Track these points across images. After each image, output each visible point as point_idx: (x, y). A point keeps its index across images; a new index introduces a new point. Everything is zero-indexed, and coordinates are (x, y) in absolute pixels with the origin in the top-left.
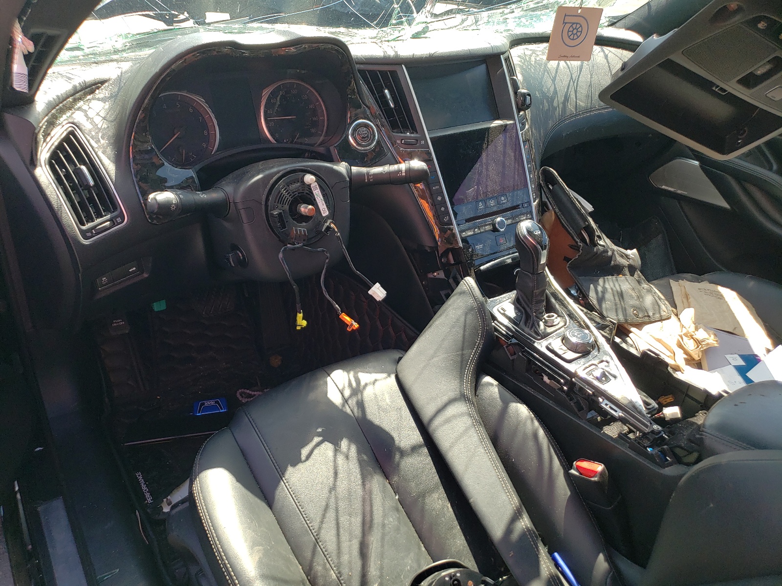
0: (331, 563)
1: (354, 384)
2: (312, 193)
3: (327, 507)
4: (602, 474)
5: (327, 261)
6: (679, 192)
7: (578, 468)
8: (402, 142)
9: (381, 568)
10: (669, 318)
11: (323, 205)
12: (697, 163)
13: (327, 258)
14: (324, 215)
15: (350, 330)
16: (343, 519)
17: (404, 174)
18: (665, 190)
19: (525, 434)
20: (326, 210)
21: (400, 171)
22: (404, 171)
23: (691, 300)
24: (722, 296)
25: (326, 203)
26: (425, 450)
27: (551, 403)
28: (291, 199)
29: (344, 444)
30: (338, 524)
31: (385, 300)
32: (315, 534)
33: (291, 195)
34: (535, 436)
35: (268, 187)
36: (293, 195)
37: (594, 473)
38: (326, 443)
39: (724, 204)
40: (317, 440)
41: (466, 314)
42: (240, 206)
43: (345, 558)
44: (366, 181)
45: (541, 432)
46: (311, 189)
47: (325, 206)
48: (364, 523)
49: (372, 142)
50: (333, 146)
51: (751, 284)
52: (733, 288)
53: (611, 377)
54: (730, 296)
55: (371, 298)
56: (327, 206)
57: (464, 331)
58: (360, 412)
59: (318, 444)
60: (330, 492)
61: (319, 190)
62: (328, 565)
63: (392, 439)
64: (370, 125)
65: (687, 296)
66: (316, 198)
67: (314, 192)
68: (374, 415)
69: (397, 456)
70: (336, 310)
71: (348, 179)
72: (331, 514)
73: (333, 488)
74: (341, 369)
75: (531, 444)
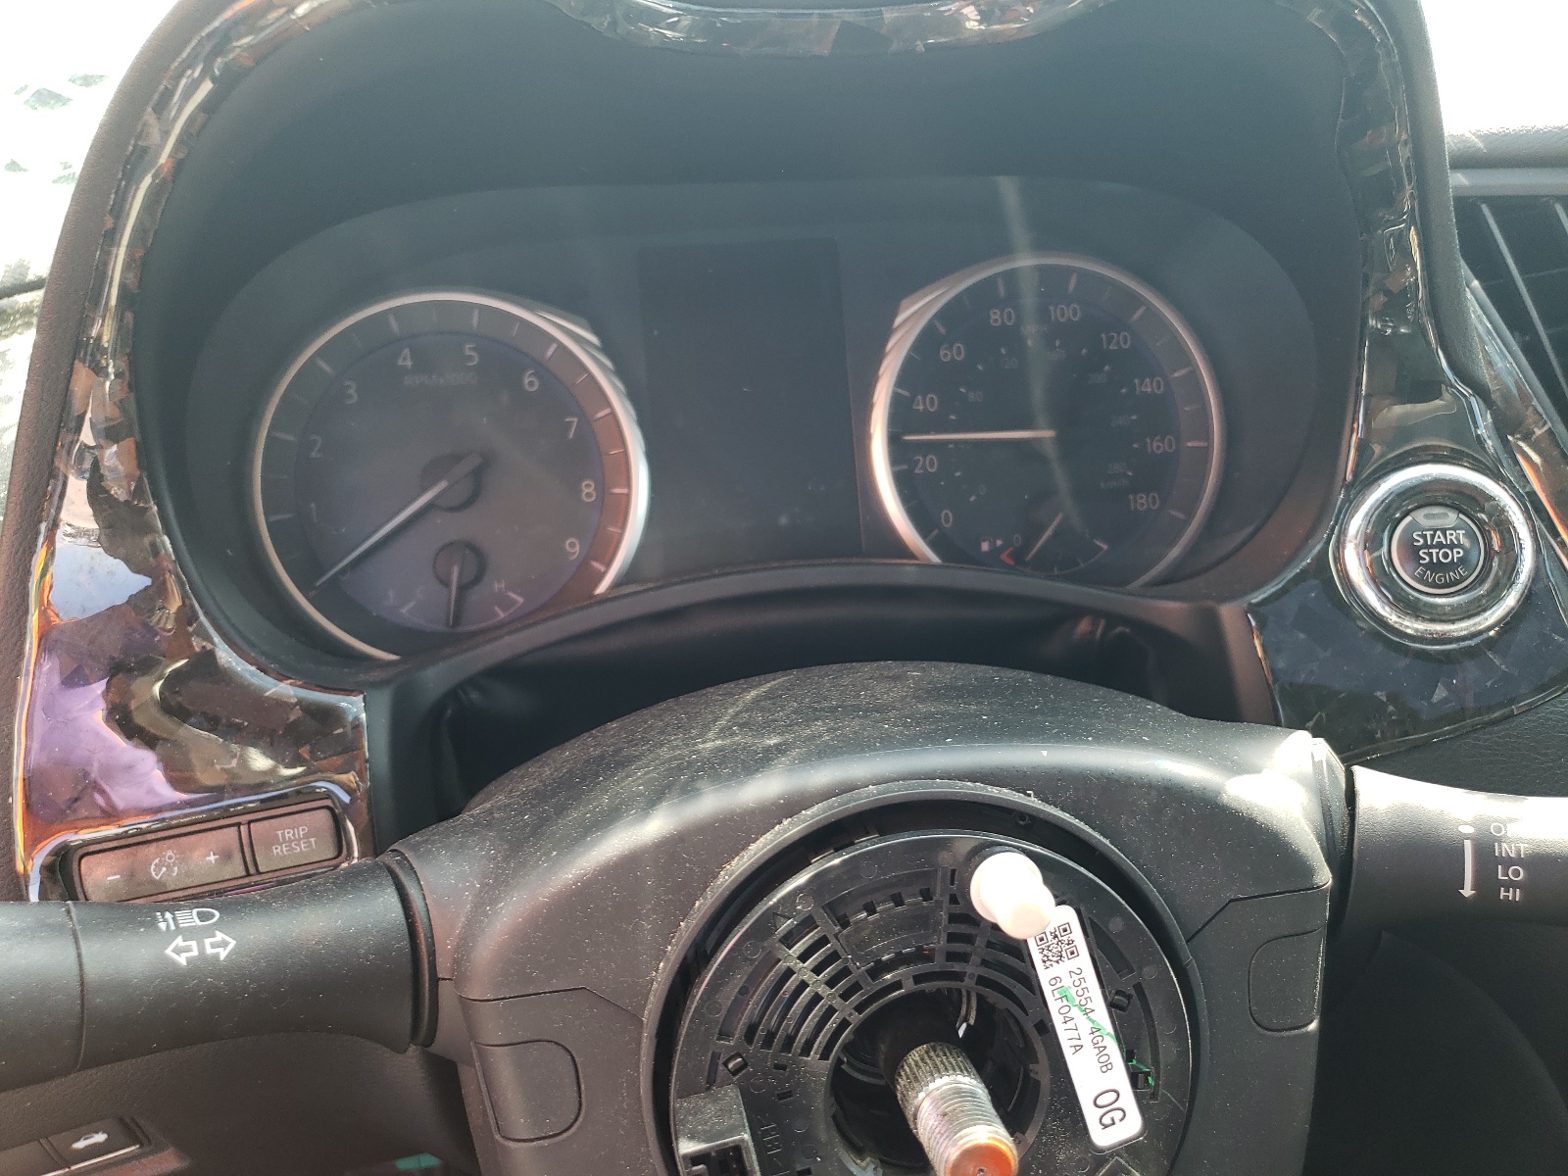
11: (1107, 1067)
14: (1103, 1137)
20: (1128, 1100)
25: (1128, 1056)
28: (856, 1019)
33: (855, 988)
35: (704, 906)
36: (871, 987)
44: (1467, 892)
47: (1119, 1078)
49: (1495, 596)
50: (1240, 604)
56: (1134, 1078)
61: (1084, 961)
64: (1491, 498)
66: (1057, 1020)
67: (1044, 976)
71: (1325, 877)
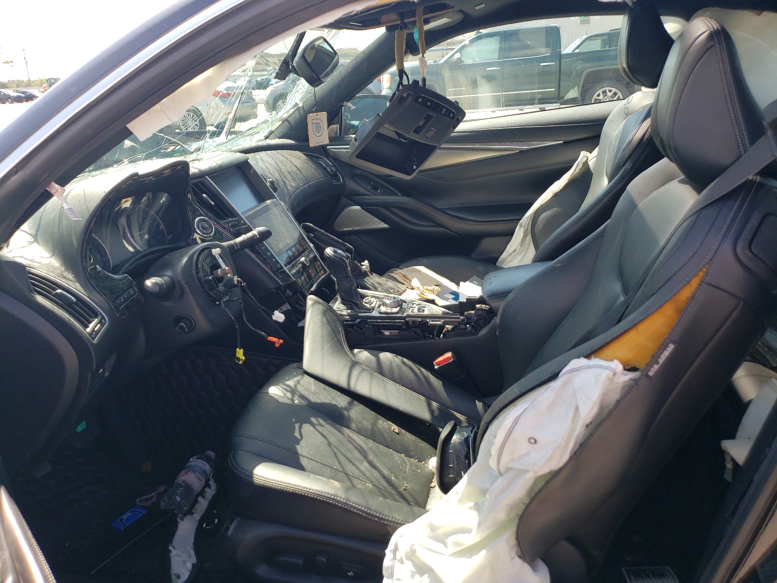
0: (363, 480)
1: (289, 389)
2: (218, 261)
3: (335, 454)
4: (452, 356)
5: (242, 305)
6: (356, 228)
7: (437, 364)
8: (229, 225)
9: (389, 469)
10: (406, 290)
12: (358, 207)
13: (241, 304)
15: (278, 345)
16: (349, 455)
17: (258, 237)
18: (347, 231)
19: (398, 366)
21: (254, 236)
22: (257, 235)
23: (408, 276)
24: (419, 270)
26: (356, 402)
27: (399, 343)
28: (210, 269)
29: (313, 420)
30: (348, 459)
31: (285, 321)
32: (342, 471)
34: (404, 363)
35: (194, 264)
36: (210, 264)
37: (449, 358)
38: (304, 425)
39: (386, 226)
40: (297, 426)
41: (325, 315)
42: (183, 282)
43: (367, 473)
44: (236, 248)
45: (405, 360)
46: (216, 259)
48: (361, 453)
49: (212, 230)
51: (425, 261)
52: (421, 265)
53: (424, 308)
54: (422, 269)
55: (276, 322)
57: (330, 325)
58: (306, 401)
59: (300, 428)
60: (331, 447)
62: (363, 482)
63: (335, 405)
64: (206, 219)
65: (405, 277)
66: (221, 264)
68: (314, 399)
69: (346, 413)
70: (262, 336)
71: (228, 250)
72: (341, 457)
73: (330, 444)
74: (272, 386)
75: (405, 368)
